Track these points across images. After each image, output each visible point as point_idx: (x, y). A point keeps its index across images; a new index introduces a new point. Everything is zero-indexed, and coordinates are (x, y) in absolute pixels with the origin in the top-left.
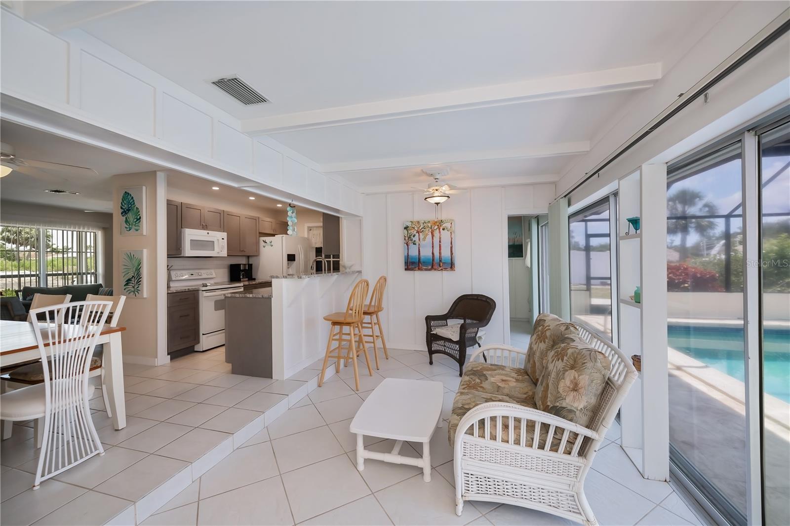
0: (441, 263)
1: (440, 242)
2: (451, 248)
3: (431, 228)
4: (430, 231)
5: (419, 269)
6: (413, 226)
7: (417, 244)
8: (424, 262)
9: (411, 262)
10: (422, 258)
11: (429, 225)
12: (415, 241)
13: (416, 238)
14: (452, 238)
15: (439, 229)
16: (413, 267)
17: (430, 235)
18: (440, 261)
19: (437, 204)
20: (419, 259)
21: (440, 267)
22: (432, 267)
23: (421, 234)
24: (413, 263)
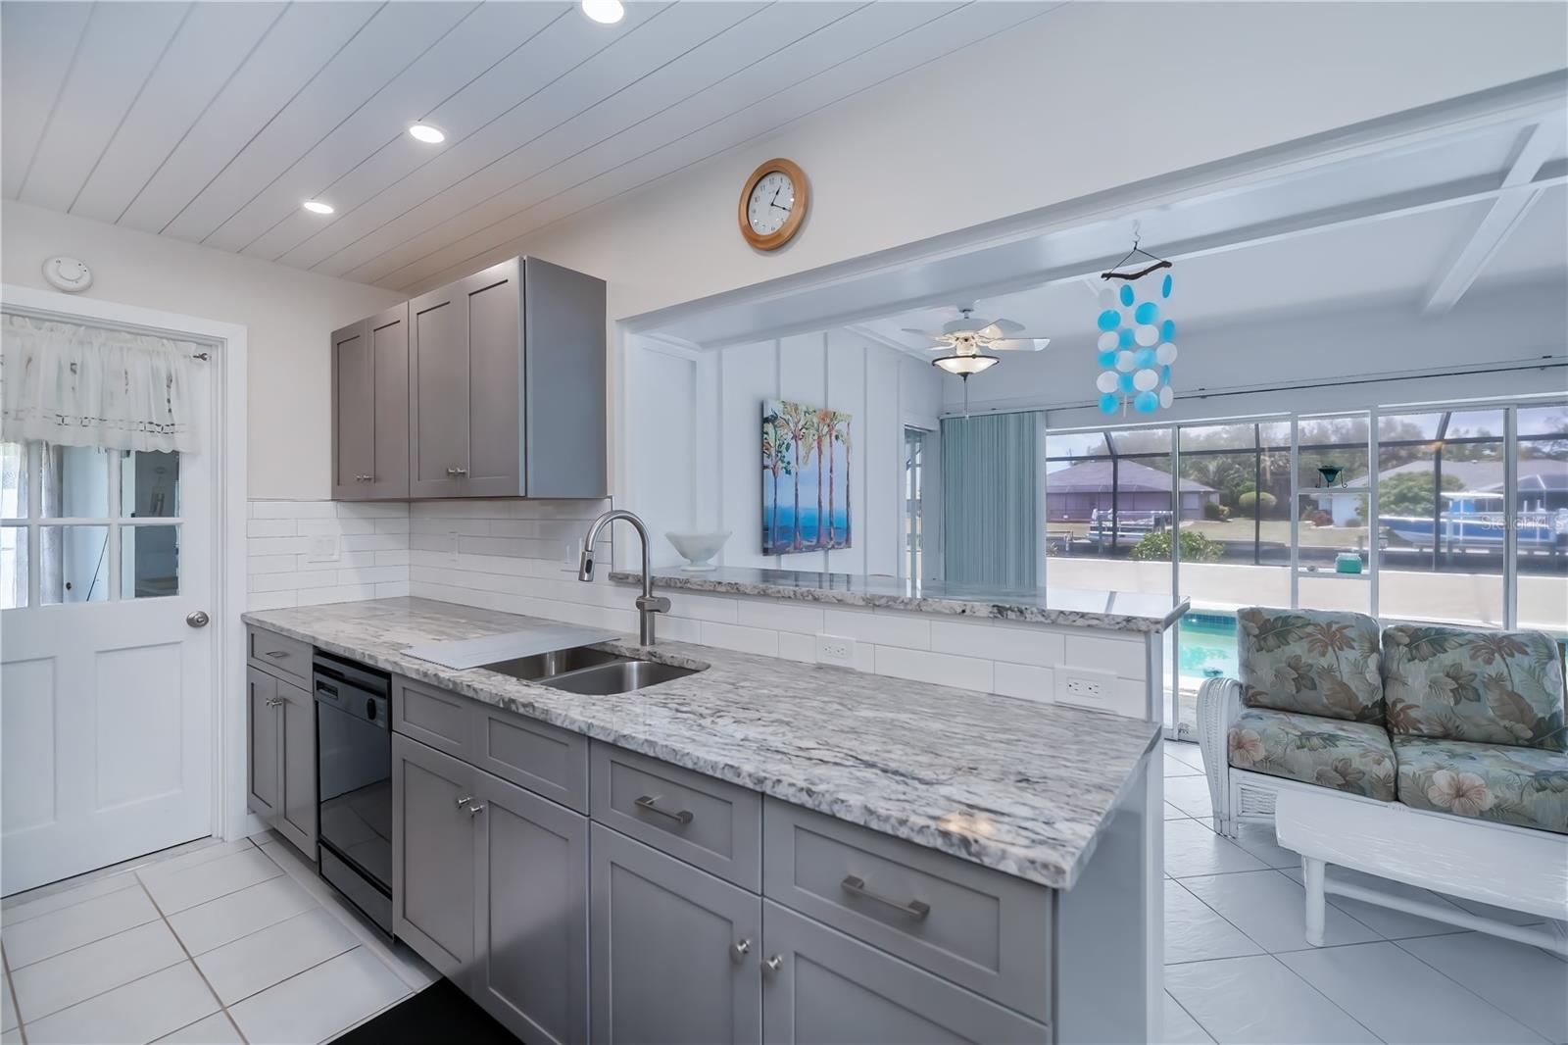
0: (832, 531)
1: (831, 471)
2: (848, 486)
3: (817, 431)
4: (816, 437)
5: (795, 548)
6: (787, 417)
7: (793, 472)
8: (805, 527)
9: (781, 528)
10: (802, 514)
11: (815, 420)
12: (789, 463)
13: (790, 456)
14: (848, 464)
15: (831, 436)
16: (785, 541)
17: (815, 452)
18: (831, 523)
19: (965, 375)
20: (796, 519)
21: (831, 539)
22: (818, 541)
23: (800, 442)
24: (785, 531)
